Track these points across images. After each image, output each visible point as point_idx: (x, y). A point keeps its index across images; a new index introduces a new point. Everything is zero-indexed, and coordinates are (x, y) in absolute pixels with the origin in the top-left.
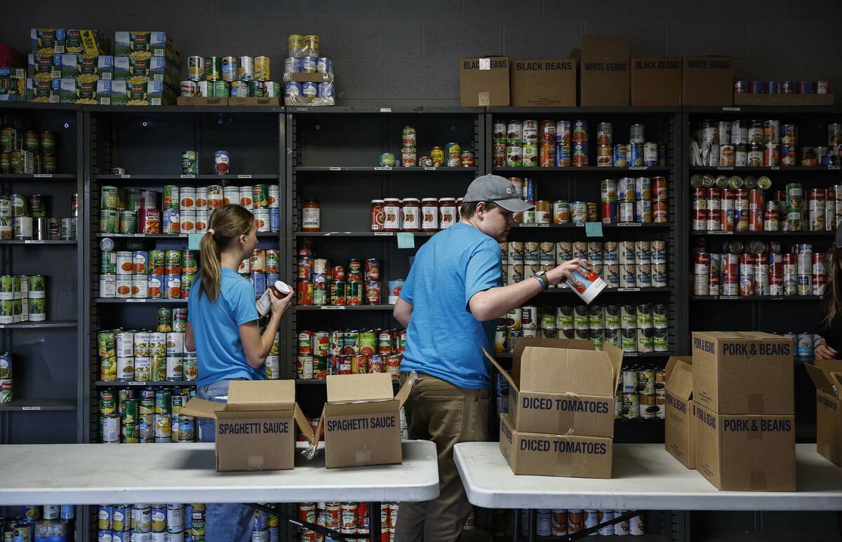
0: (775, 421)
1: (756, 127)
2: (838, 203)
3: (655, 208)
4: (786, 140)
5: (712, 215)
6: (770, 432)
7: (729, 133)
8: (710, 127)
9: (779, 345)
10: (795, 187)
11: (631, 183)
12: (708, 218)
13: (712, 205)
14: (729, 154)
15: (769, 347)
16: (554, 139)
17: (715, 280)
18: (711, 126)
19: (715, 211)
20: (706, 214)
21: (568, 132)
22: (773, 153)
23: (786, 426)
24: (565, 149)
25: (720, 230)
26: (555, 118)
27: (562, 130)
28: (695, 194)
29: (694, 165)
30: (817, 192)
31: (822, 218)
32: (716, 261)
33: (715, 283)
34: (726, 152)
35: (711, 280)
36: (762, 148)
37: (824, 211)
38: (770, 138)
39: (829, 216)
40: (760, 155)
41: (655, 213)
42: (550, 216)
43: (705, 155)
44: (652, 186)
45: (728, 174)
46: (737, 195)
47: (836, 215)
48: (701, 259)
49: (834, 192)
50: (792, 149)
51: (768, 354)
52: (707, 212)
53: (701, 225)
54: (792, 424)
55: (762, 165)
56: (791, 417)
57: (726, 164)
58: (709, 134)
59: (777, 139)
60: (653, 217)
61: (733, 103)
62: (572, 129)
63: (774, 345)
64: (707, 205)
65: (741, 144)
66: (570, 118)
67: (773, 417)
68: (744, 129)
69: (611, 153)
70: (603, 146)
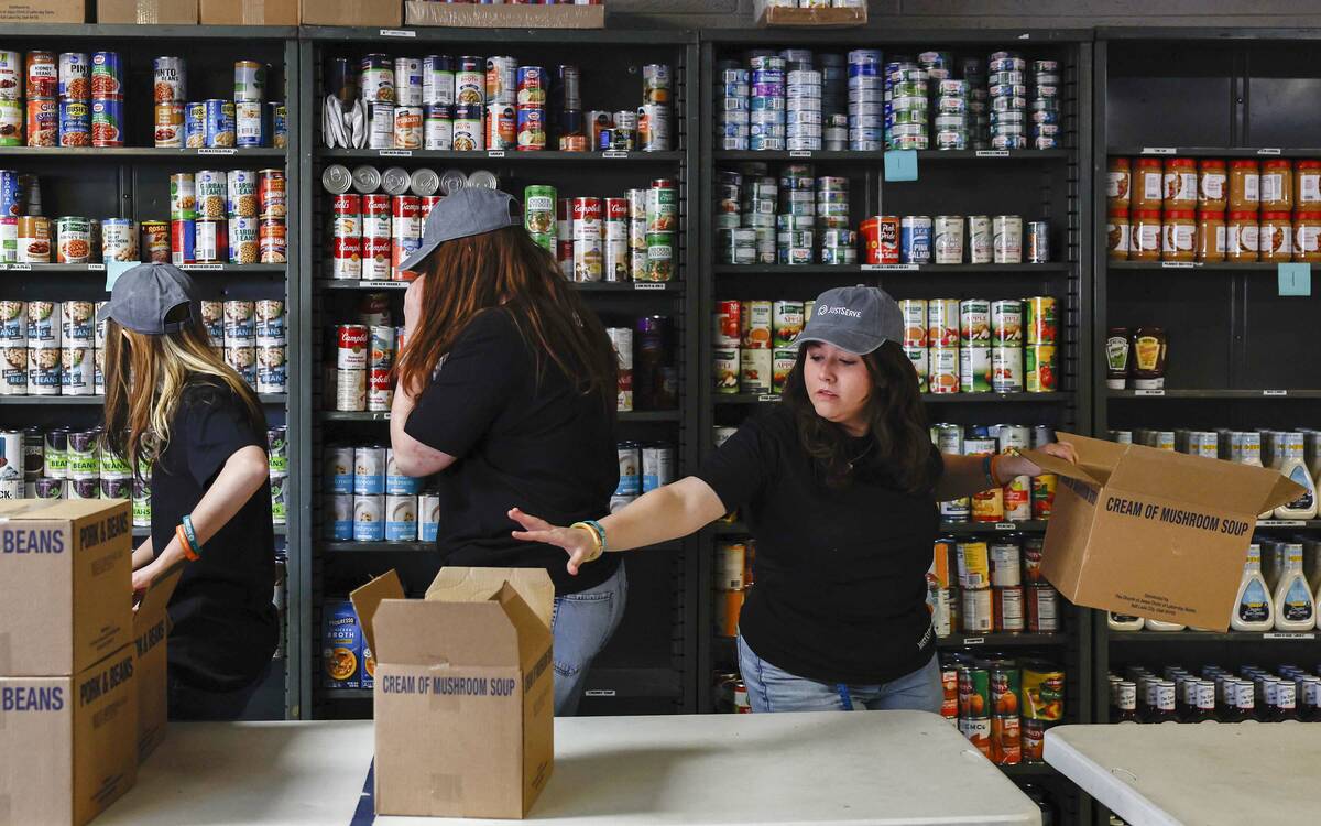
0: (32, 690)
1: (471, 69)
2: (637, 226)
3: (262, 233)
4: (524, 97)
5: (371, 248)
6: (20, 712)
7: (418, 81)
8: (373, 68)
9: (42, 533)
10: (541, 193)
11: (212, 182)
12: (363, 254)
13: (372, 227)
14: (409, 125)
15: (22, 537)
16: (53, 89)
17: (379, 380)
18: (377, 66)
19: (378, 242)
20: (359, 246)
21: (79, 75)
22: (500, 122)
23: (53, 701)
24: (73, 112)
25: (391, 280)
26: (55, 46)
27: (69, 72)
28: (336, 206)
29: (331, 146)
30: (588, 204)
31: (599, 255)
32: (382, 342)
33: (381, 386)
34: (405, 120)
35: (374, 380)
36: (478, 112)
37: (604, 241)
38: (496, 93)
39: (613, 254)
40: (474, 127)
41: (263, 242)
42: (49, 250)
43: (357, 124)
44: (257, 187)
45: (410, 165)
46: (424, 208)
47: (630, 249)
48: (346, 338)
49: (627, 204)
50: (536, 116)
51: (19, 551)
52: (362, 241)
53: (347, 268)
54: (66, 696)
55: (478, 147)
56: (65, 683)
57: (403, 145)
58: (372, 81)
59: (508, 96)
60: (258, 252)
61: (404, 19)
62: (89, 69)
63: (32, 533)
64: (362, 229)
65: (439, 105)
66: (86, 46)
67: (27, 682)
68: (445, 75)
69: (181, 119)
70: (164, 104)
